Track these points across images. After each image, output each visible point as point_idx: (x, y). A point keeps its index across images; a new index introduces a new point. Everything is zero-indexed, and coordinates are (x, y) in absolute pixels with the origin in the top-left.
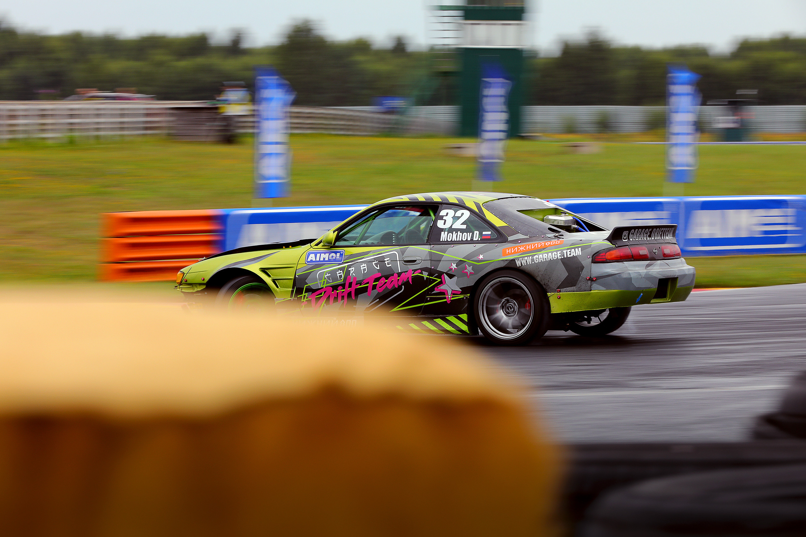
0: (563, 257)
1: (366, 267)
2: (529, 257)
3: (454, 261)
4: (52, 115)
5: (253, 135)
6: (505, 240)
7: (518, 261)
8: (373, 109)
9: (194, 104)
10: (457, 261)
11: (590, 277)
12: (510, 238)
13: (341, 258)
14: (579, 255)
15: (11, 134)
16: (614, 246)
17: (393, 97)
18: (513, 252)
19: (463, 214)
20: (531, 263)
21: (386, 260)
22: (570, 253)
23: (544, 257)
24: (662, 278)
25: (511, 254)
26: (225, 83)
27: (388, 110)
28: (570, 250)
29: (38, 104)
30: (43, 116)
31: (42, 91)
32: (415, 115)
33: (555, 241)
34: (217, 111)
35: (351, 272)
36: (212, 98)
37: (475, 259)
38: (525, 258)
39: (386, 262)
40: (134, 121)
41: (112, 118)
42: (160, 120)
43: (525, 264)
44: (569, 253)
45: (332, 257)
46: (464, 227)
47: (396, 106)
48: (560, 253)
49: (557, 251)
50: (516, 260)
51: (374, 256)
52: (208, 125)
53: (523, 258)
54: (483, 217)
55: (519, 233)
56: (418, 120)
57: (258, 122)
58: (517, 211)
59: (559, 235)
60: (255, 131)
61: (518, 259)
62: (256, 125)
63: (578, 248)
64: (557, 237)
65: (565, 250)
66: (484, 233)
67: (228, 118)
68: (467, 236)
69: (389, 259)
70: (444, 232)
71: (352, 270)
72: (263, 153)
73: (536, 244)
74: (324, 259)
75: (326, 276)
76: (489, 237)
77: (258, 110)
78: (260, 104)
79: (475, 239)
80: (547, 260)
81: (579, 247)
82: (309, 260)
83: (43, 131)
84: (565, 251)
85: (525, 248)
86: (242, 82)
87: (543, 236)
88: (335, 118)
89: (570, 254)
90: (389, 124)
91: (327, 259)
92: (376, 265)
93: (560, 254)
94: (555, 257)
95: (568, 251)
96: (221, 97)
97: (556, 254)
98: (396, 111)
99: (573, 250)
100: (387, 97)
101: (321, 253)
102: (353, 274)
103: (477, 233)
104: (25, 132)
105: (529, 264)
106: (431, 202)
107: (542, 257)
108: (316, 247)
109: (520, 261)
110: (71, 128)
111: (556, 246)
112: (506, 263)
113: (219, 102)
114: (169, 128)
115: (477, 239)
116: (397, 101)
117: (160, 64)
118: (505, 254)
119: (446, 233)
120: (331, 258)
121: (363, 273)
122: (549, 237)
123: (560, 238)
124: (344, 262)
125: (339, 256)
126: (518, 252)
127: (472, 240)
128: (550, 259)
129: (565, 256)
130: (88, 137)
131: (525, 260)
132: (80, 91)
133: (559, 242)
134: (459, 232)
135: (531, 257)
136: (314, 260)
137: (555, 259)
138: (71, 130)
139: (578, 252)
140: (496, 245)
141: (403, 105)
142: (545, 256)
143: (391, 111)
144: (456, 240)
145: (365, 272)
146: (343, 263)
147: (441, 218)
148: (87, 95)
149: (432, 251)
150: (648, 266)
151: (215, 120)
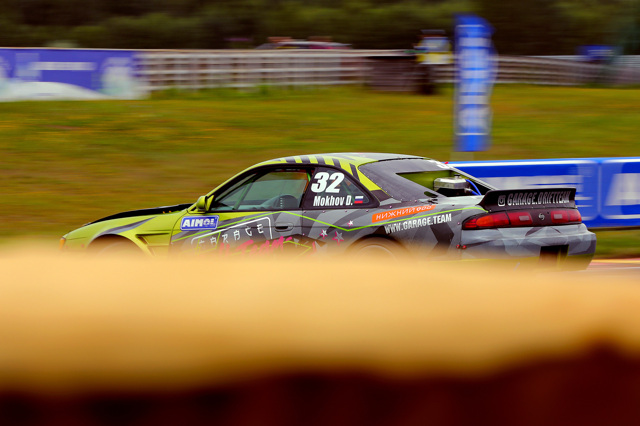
0: (432, 224)
1: (239, 234)
2: (398, 224)
3: (324, 227)
4: (244, 64)
5: (452, 85)
6: (377, 206)
7: (387, 228)
8: (577, 58)
9: (391, 52)
10: (328, 227)
11: (460, 245)
12: (382, 203)
13: (215, 224)
14: (449, 221)
15: (202, 84)
16: (487, 211)
17: (599, 45)
18: (382, 218)
19: (337, 177)
20: (400, 230)
21: (258, 226)
22: (440, 219)
23: (413, 224)
24: (545, 246)
25: (381, 220)
26: (422, 30)
27: (594, 60)
28: (440, 216)
29: (231, 53)
30: (235, 65)
31: (233, 39)
32: (622, 65)
33: (428, 207)
34: (414, 60)
35: (225, 239)
36: (410, 47)
37: (345, 225)
38: (394, 225)
39: (258, 229)
40: (329, 70)
41: (306, 67)
42: (355, 70)
43: (394, 231)
44: (438, 219)
45: (207, 223)
46: (337, 191)
47: (602, 55)
48: (429, 219)
49: (427, 217)
50: (385, 227)
51: (247, 221)
52: (405, 75)
53: (392, 225)
54: (356, 180)
55: (392, 197)
56: (625, 70)
57: (458, 72)
58: (396, 174)
59: (433, 200)
60: (455, 81)
61: (387, 225)
62: (456, 74)
63: (448, 213)
64: (431, 202)
65: (435, 215)
66: (357, 197)
67: (426, 67)
68: (339, 201)
69: (261, 225)
70: (317, 197)
71: (226, 237)
72: (463, 104)
73: (407, 210)
74: (199, 225)
75: (200, 243)
76: (361, 202)
77: (457, 60)
78: (459, 53)
79: (347, 204)
80: (416, 227)
81: (450, 213)
82: (184, 226)
83: (235, 80)
84: (435, 217)
85: (396, 214)
86: (442, 30)
87: (416, 201)
88: (538, 67)
89: (440, 221)
90: (595, 74)
91: (201, 225)
92: (249, 231)
93: (430, 221)
94: (424, 224)
95: (438, 217)
96: (419, 46)
97: (426, 220)
98: (602, 60)
99: (443, 216)
100: (593, 45)
101: (195, 219)
102: (227, 241)
103: (349, 197)
104: (215, 82)
105: (398, 231)
106: (307, 164)
107: (411, 224)
108: (192, 212)
109: (389, 227)
110: (264, 77)
111: (426, 211)
112: (375, 229)
113: (417, 51)
114: (366, 78)
115: (349, 204)
116: (603, 50)
117: (356, 11)
118: (375, 221)
119: (319, 197)
120: (205, 224)
121: (236, 240)
122: (422, 202)
123: (434, 203)
124: (218, 228)
125: (213, 222)
126: (388, 218)
127: (344, 204)
128: (420, 226)
129: (435, 223)
130: (281, 87)
131: (394, 227)
132: (273, 40)
133: (431, 207)
134: (332, 196)
135: (400, 224)
136: (189, 226)
137: (424, 225)
138: (264, 80)
139: (448, 218)
140: (367, 210)
141: (610, 55)
142: (415, 222)
143: (597, 61)
144: (328, 205)
145: (238, 239)
146: (217, 230)
147: (316, 181)
148: (280, 44)
149: (304, 217)
150: (529, 233)
151: (412, 69)
